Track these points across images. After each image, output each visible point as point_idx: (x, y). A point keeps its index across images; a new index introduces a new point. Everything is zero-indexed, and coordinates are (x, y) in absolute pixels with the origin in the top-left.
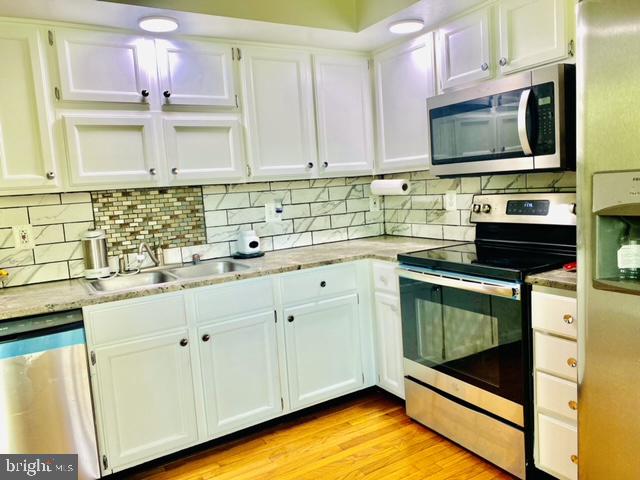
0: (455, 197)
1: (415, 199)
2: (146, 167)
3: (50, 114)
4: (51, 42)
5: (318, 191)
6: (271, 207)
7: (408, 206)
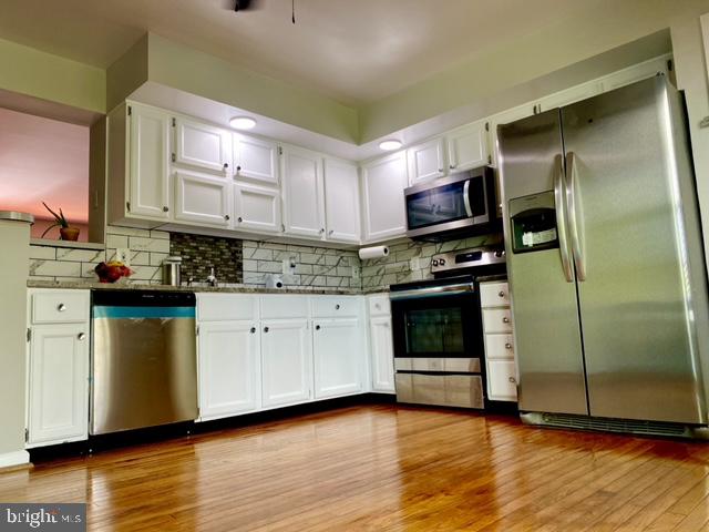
0: (418, 260)
1: (387, 266)
2: (222, 214)
3: (168, 170)
4: (174, 125)
5: (317, 257)
6: (286, 263)
7: (382, 272)
